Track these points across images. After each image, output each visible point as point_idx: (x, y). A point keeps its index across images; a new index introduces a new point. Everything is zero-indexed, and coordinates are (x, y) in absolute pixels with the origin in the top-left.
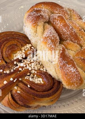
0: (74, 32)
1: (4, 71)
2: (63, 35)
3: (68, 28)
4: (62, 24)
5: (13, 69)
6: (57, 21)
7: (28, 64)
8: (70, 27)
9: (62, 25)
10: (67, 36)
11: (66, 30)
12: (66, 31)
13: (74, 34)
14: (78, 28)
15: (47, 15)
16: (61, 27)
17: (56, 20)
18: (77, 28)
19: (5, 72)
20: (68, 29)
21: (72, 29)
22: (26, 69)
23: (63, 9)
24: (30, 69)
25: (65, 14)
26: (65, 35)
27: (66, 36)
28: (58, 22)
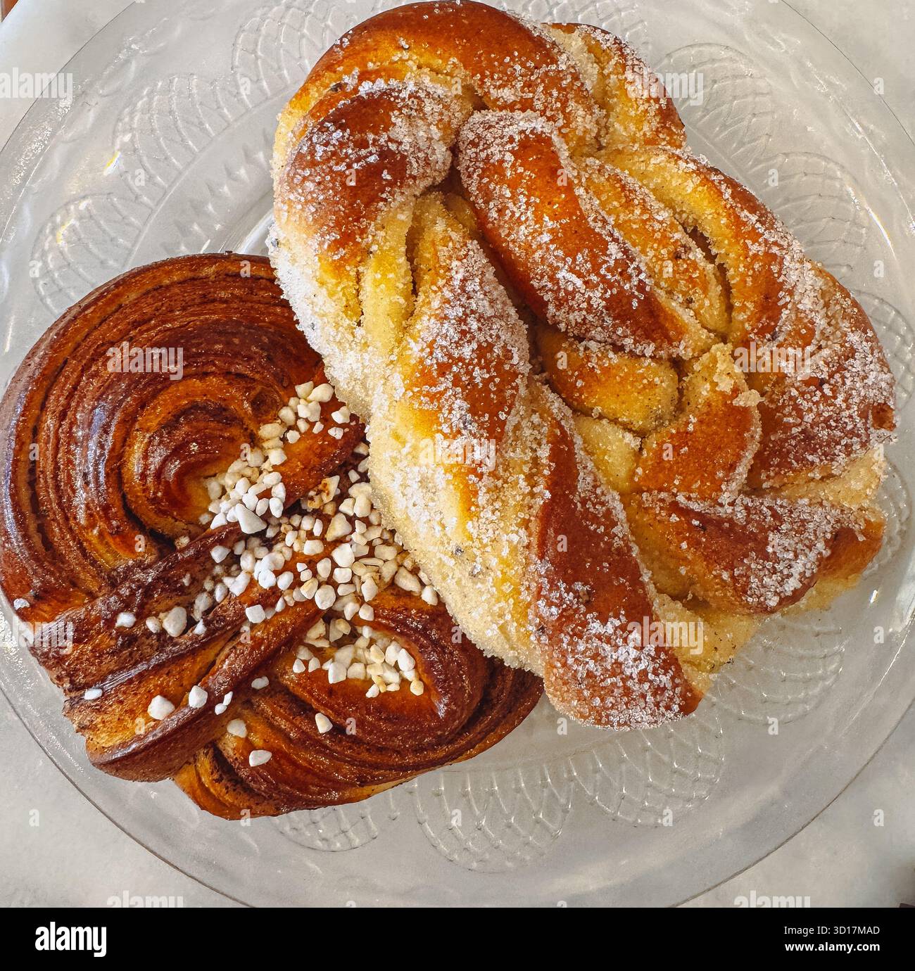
0: (641, 286)
1: (149, 615)
2: (558, 307)
3: (593, 258)
4: (550, 224)
5: (212, 593)
6: (514, 198)
7: (312, 563)
8: (613, 248)
9: (546, 238)
10: (584, 320)
11: (579, 275)
12: (579, 282)
13: (635, 304)
14: (664, 241)
15: (436, 133)
16: (540, 246)
17: (502, 180)
18: (659, 242)
19: (151, 625)
20: (596, 269)
21: (622, 267)
22: (297, 604)
23: (554, 67)
24: (324, 600)
25: (564, 104)
26: (571, 309)
27: (575, 317)
28: (520, 208)
